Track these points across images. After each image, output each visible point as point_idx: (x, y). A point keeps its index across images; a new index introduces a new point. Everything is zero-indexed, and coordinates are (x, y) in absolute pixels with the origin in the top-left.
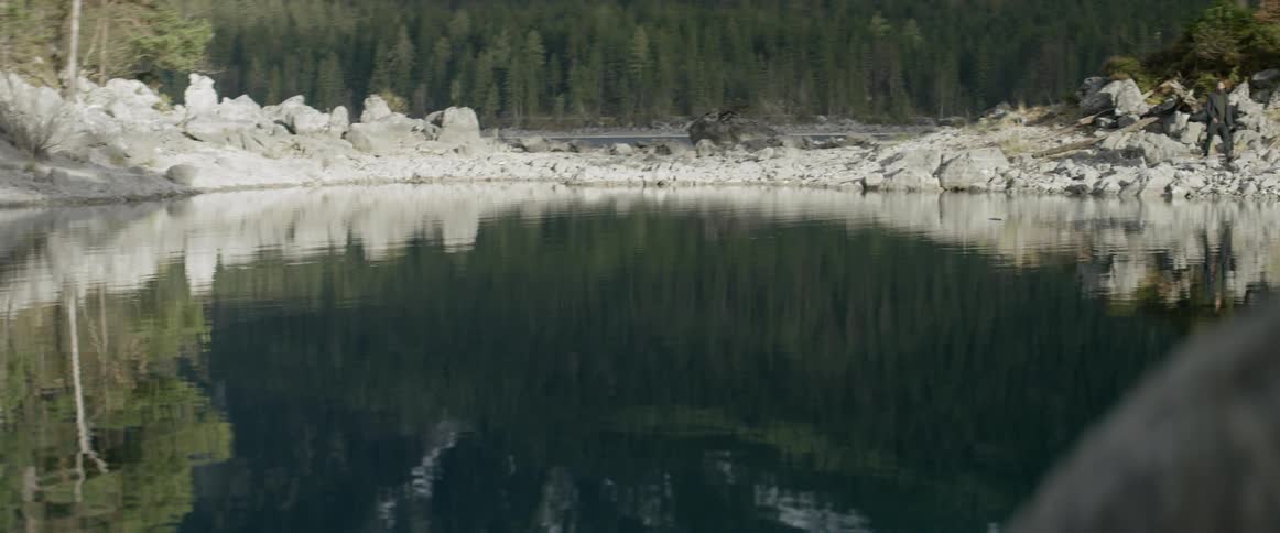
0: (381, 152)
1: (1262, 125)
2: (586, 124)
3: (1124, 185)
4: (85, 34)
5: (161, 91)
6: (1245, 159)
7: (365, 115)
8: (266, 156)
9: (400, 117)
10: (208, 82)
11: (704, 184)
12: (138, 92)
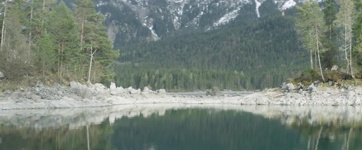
0: (147, 97)
1: (316, 91)
2: (180, 91)
3: (291, 103)
4: (91, 75)
5: (105, 86)
6: (314, 98)
7: (144, 90)
8: (125, 98)
9: (151, 91)
10: (114, 84)
11: (210, 104)
12: (101, 86)
